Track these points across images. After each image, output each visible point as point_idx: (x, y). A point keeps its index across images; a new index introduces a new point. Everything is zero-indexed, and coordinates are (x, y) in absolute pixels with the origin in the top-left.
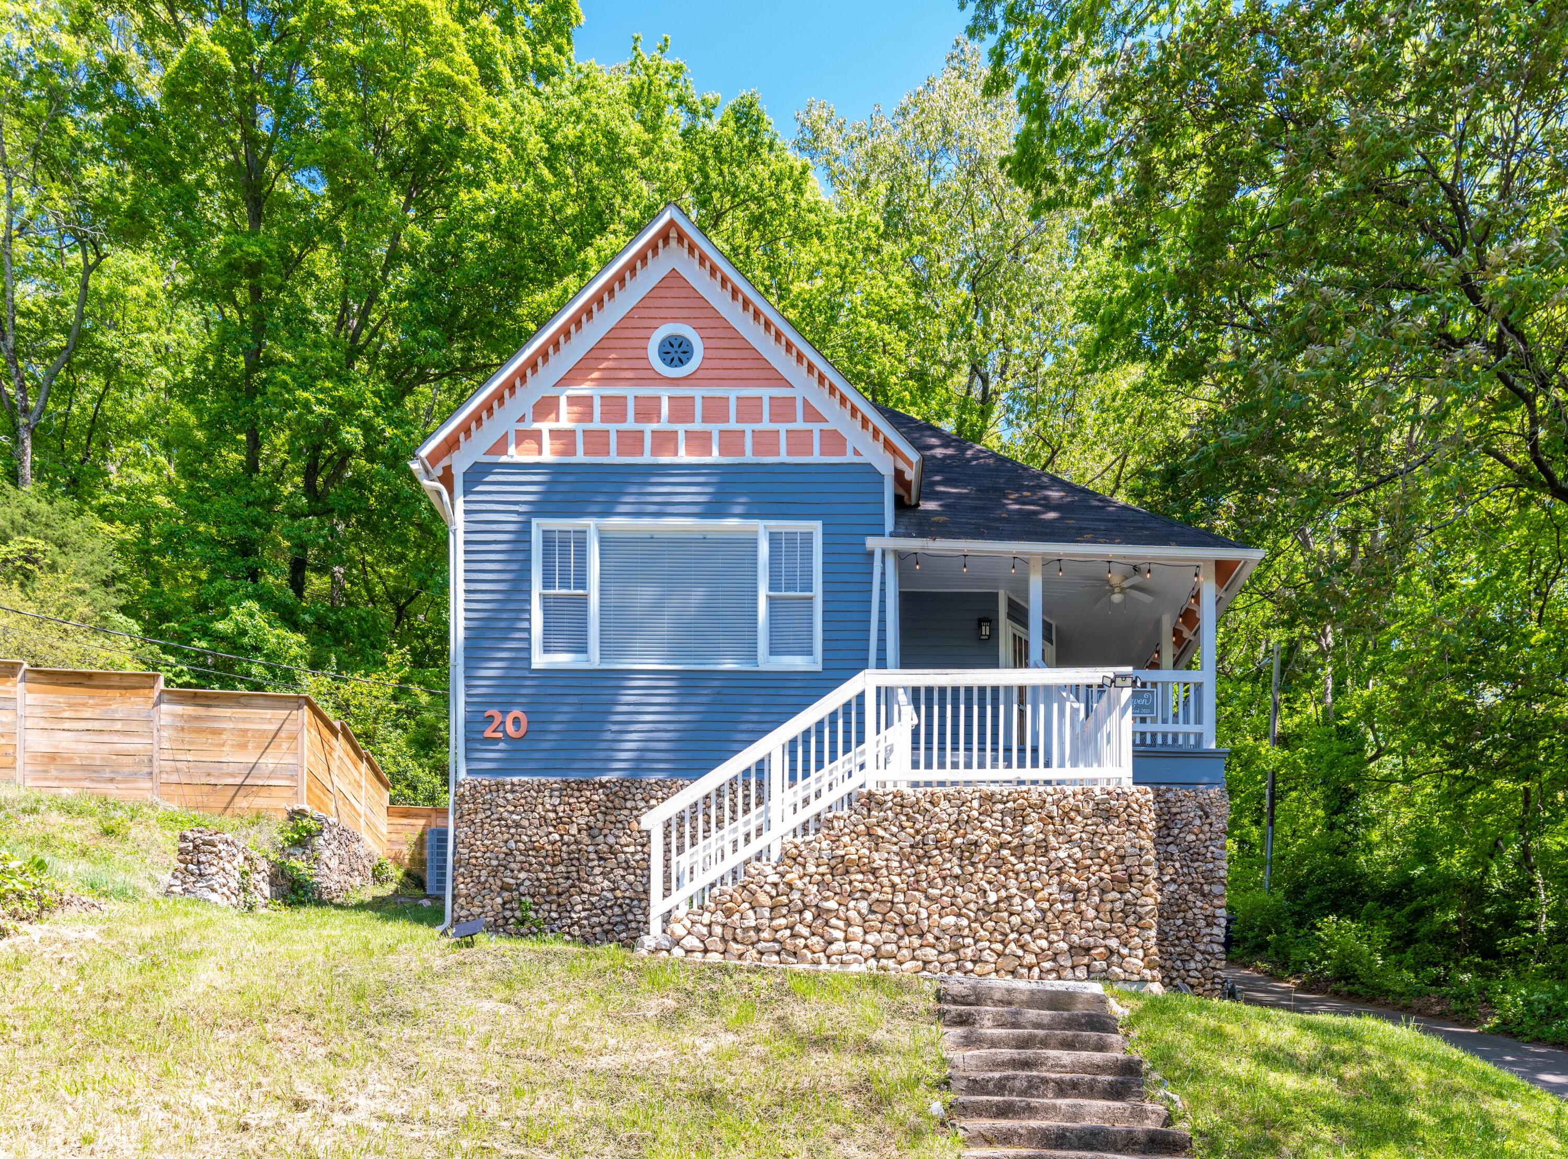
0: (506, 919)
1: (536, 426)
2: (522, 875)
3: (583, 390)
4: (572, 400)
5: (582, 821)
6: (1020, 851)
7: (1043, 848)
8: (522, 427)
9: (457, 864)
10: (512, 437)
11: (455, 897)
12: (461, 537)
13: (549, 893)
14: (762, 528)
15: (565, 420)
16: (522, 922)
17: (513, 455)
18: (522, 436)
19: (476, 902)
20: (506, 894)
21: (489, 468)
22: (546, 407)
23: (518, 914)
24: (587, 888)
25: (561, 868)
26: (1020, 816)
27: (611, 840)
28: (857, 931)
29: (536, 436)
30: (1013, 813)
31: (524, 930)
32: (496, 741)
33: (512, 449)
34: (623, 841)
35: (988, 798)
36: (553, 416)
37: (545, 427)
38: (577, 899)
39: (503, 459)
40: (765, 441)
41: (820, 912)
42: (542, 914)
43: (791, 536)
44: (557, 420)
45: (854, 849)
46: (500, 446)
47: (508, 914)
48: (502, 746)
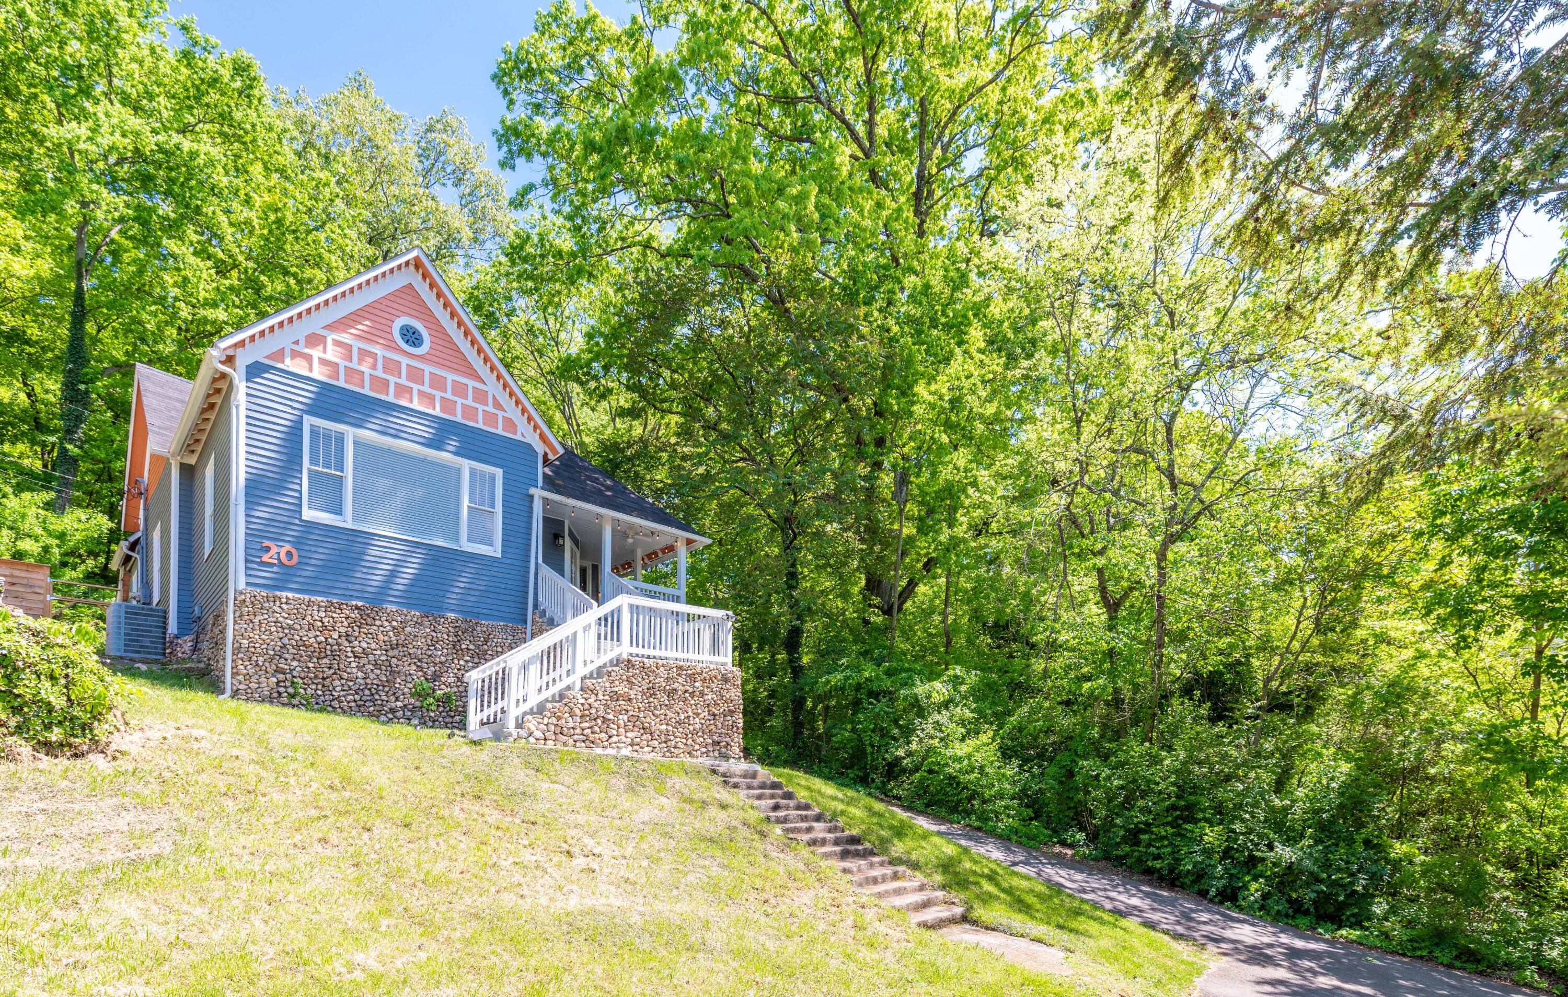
0: (280, 693)
1: (307, 351)
2: (295, 663)
3: (345, 338)
4: (337, 343)
5: (343, 630)
6: (692, 694)
7: (702, 694)
8: (295, 347)
9: (237, 651)
10: (288, 352)
11: (234, 675)
12: (243, 412)
13: (316, 677)
14: (466, 465)
15: (332, 354)
16: (293, 696)
17: (289, 364)
18: (295, 354)
19: (254, 679)
20: (281, 677)
21: (267, 368)
22: (315, 340)
23: (291, 690)
24: (345, 675)
25: (326, 661)
26: (692, 678)
27: (364, 645)
28: (622, 730)
29: (309, 358)
30: (690, 676)
31: (295, 702)
32: (271, 565)
33: (288, 361)
34: (373, 646)
35: (680, 668)
36: (321, 348)
37: (316, 353)
38: (337, 683)
39: (279, 365)
40: (469, 412)
41: (605, 720)
42: (309, 691)
43: (483, 474)
44: (325, 351)
45: (621, 688)
46: (279, 355)
47: (282, 690)
48: (275, 569)
